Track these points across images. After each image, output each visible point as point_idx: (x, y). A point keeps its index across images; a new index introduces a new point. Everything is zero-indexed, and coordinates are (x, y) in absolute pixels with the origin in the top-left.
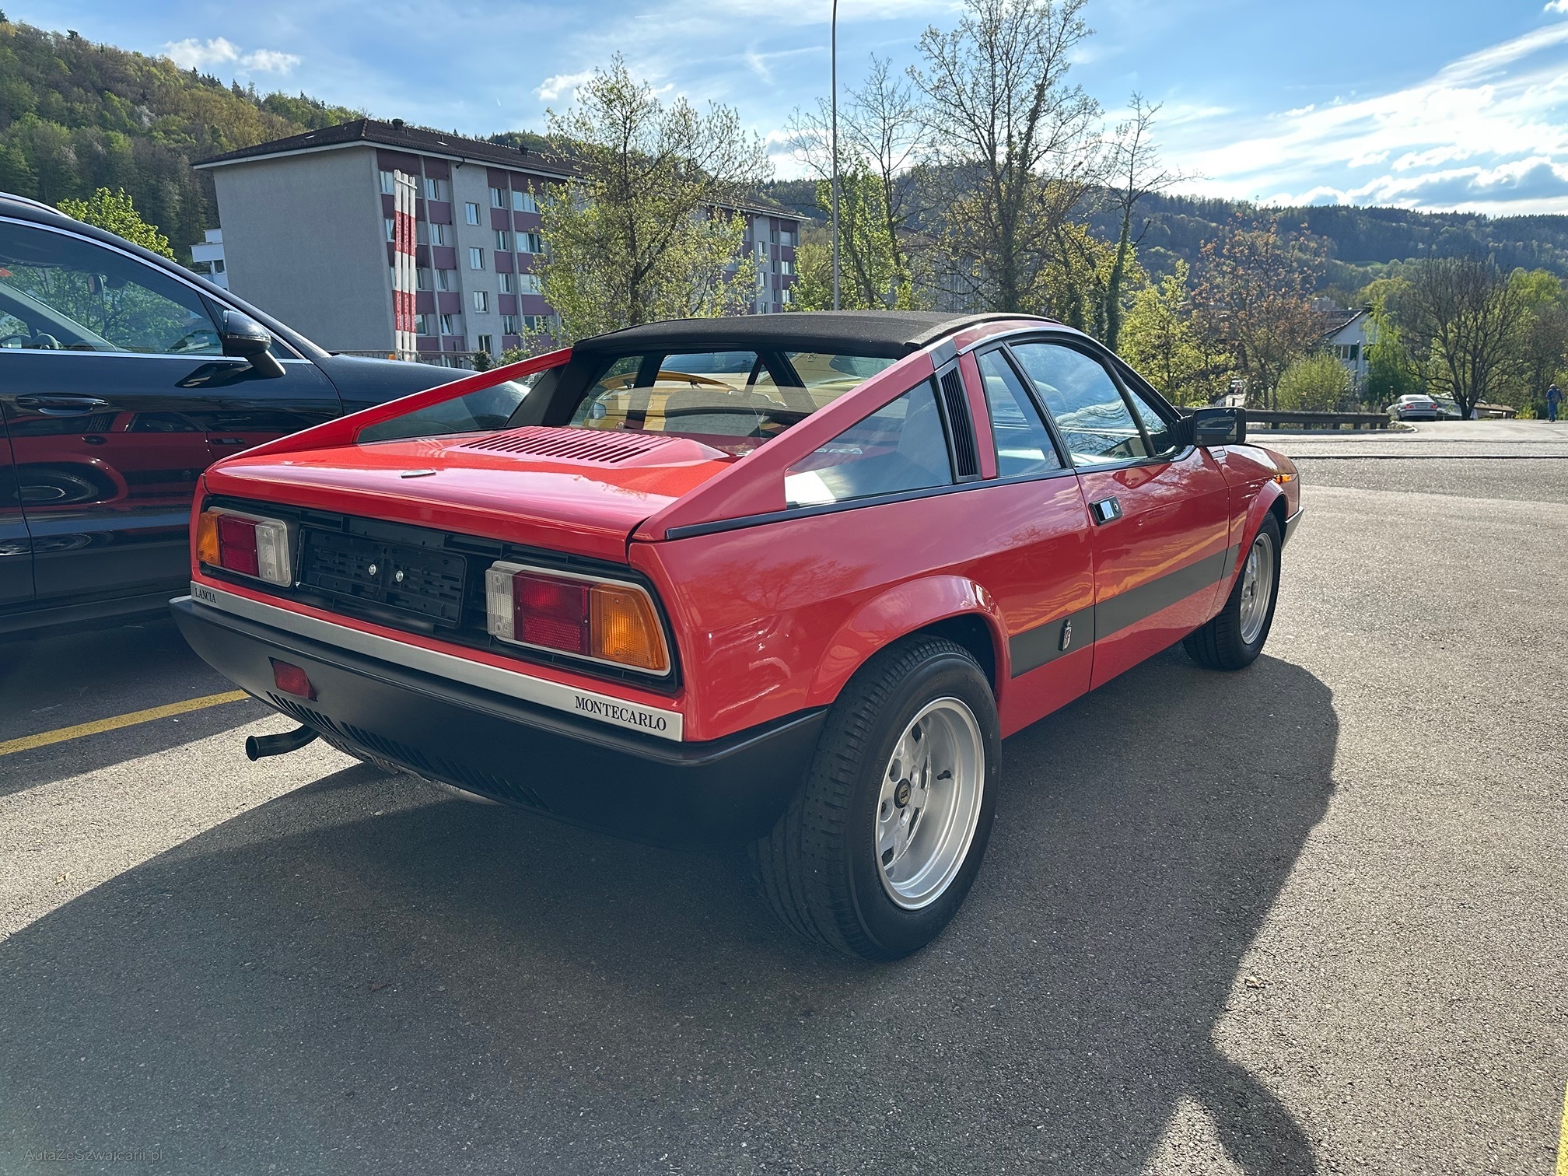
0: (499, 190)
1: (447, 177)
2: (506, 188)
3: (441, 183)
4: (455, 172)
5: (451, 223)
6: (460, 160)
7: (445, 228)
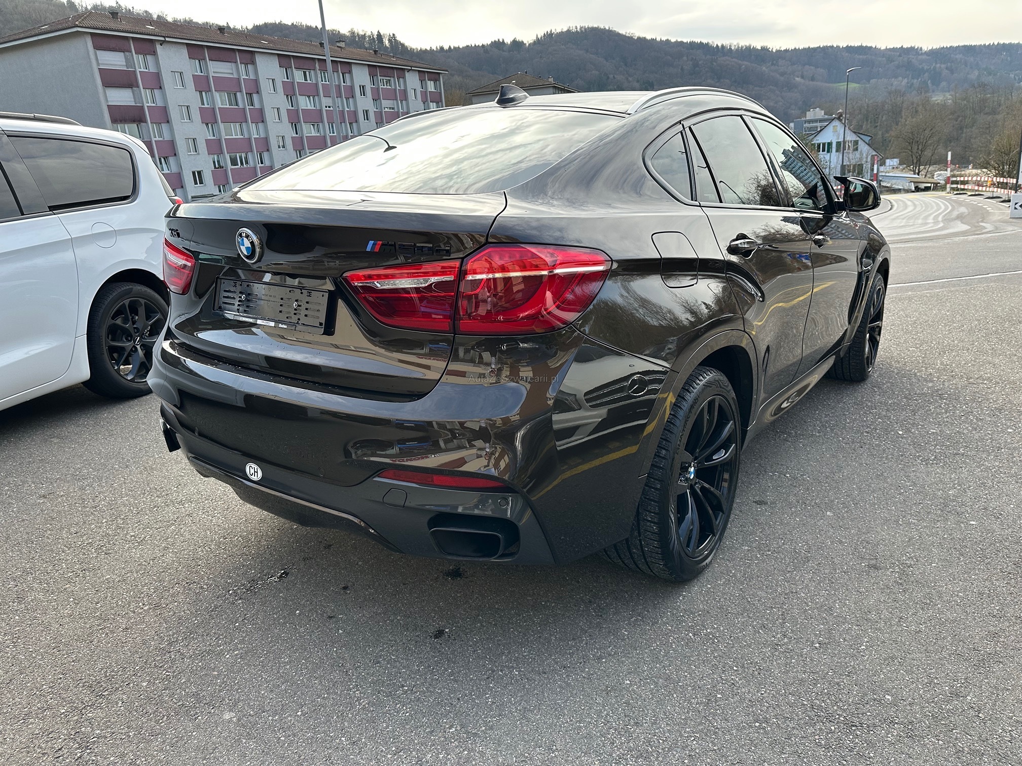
0: (199, 61)
1: (154, 53)
2: (204, 59)
3: (149, 58)
4: (159, 48)
5: (161, 88)
6: (163, 39)
7: (156, 92)
